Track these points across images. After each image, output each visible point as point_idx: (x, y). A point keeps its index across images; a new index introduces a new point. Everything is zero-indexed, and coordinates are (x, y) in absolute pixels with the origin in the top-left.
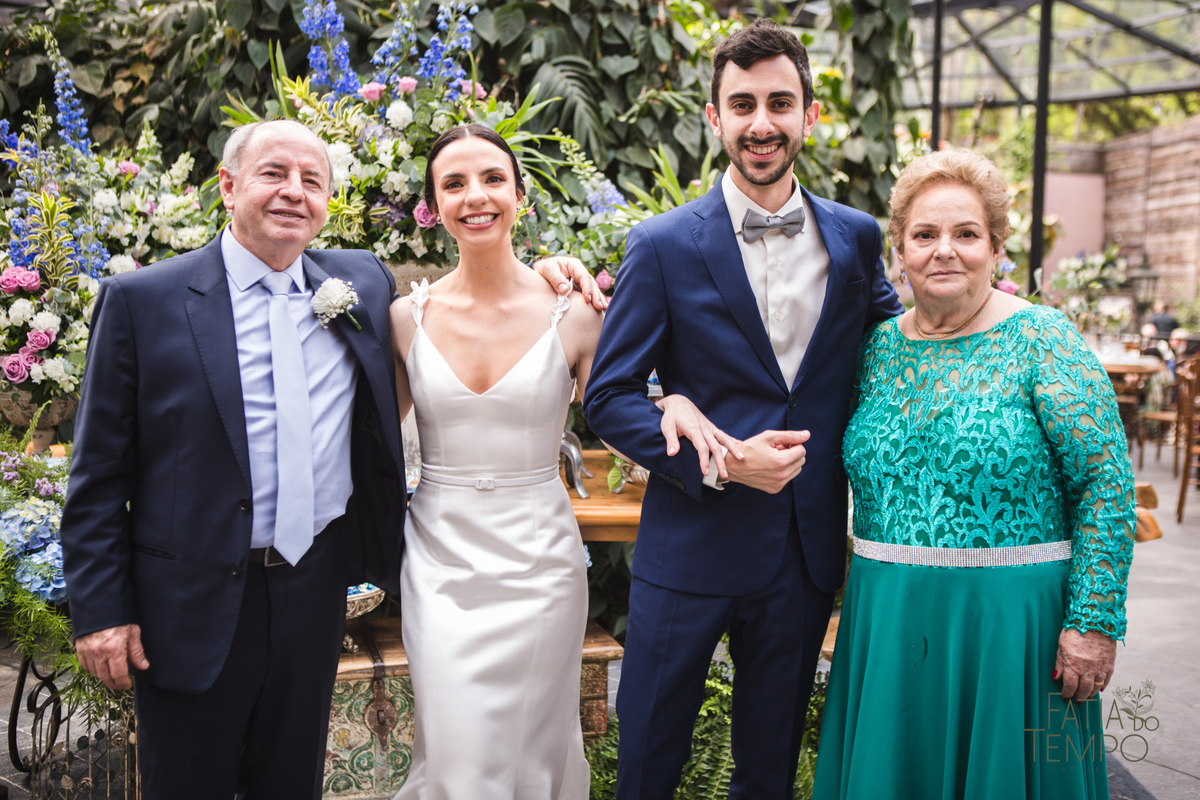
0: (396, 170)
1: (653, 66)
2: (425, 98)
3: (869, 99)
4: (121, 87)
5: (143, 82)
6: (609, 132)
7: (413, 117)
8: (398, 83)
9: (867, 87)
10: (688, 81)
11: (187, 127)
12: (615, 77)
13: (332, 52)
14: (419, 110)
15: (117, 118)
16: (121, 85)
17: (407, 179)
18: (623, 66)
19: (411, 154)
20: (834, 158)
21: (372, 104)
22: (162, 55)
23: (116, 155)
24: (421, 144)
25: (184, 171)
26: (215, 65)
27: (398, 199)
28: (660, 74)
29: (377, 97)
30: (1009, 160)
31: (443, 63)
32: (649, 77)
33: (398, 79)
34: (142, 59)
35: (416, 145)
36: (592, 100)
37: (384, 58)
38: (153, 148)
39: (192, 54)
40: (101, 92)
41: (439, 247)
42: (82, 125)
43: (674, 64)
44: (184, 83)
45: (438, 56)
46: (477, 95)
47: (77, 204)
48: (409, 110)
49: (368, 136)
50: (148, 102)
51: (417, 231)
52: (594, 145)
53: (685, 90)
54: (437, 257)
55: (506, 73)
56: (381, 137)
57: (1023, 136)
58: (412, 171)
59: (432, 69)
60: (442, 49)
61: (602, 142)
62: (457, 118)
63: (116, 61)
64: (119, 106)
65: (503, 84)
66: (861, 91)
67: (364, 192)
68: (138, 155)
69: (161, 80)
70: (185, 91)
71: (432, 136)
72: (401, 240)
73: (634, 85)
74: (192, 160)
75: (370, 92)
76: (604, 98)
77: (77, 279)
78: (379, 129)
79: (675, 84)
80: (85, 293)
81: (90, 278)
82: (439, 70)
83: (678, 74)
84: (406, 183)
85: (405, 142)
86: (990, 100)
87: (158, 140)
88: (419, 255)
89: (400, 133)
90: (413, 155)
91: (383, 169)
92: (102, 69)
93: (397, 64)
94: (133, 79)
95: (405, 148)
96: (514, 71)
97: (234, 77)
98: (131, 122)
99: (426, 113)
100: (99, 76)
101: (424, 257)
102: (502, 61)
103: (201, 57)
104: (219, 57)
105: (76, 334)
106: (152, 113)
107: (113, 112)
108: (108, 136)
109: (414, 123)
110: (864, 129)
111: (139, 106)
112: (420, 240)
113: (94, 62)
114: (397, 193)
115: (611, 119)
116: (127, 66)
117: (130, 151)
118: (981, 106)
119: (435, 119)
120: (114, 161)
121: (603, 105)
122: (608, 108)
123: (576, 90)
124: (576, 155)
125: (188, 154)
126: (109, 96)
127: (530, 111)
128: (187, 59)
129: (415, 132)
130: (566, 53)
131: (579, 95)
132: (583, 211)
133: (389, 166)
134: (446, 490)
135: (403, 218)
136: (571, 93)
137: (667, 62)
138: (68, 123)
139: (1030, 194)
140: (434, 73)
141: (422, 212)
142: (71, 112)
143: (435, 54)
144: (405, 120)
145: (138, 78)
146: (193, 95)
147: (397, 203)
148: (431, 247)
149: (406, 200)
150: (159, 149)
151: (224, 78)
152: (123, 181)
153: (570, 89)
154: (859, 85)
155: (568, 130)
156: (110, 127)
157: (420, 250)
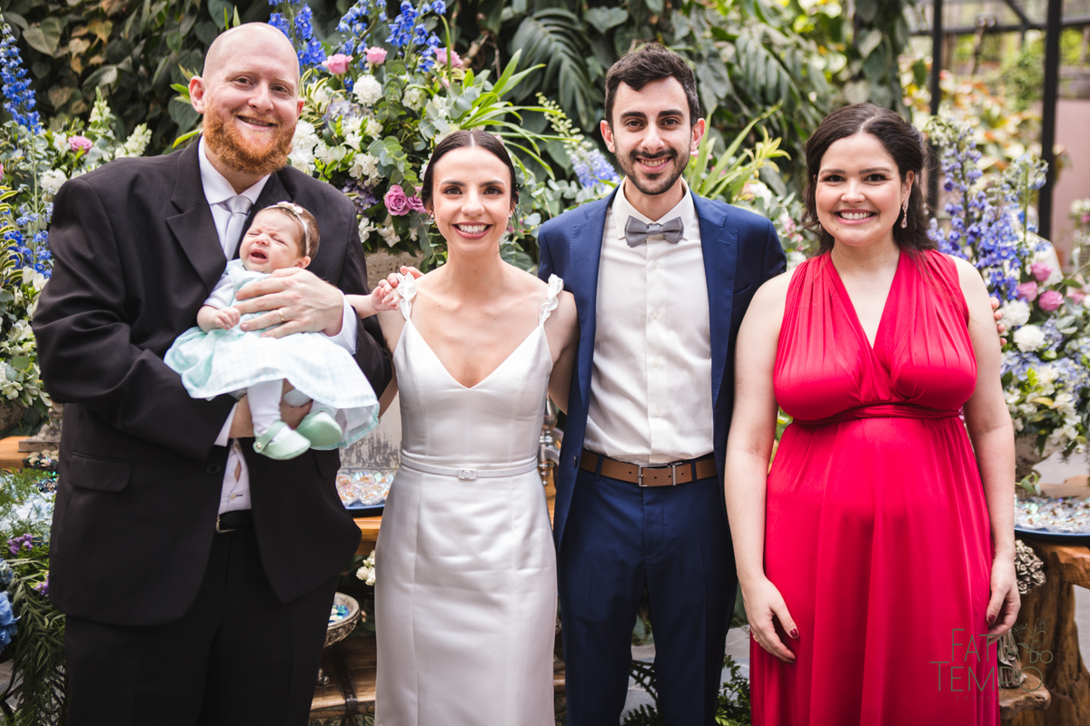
0: (364, 151)
1: (643, 17)
2: (395, 72)
3: (872, 41)
4: (78, 46)
5: (101, 41)
6: (596, 90)
7: (383, 92)
8: (366, 53)
9: (870, 27)
10: (681, 32)
11: (148, 88)
12: (603, 30)
13: (293, 19)
14: (389, 84)
15: (75, 78)
16: (78, 44)
17: (376, 162)
18: (611, 19)
19: (381, 133)
20: (835, 103)
21: (338, 77)
22: (120, 10)
23: (66, 128)
24: (391, 121)
25: (140, 144)
26: (176, 22)
27: (367, 183)
28: (651, 25)
29: (343, 70)
30: (1013, 88)
31: (415, 30)
32: (639, 29)
33: (366, 49)
34: (100, 15)
35: (385, 124)
36: (578, 57)
37: (351, 24)
38: (107, 120)
39: (151, 11)
40: (57, 51)
41: (413, 236)
42: (29, 97)
43: (666, 14)
44: (143, 42)
45: (409, 22)
46: (453, 63)
47: (20, 190)
48: (378, 85)
49: (334, 113)
50: (106, 63)
51: (388, 219)
52: (581, 106)
53: (679, 42)
54: (410, 245)
55: (485, 29)
56: (348, 115)
57: (1026, 62)
58: (382, 154)
59: (402, 37)
60: (414, 14)
61: (589, 101)
62: (431, 92)
63: (72, 17)
64: (77, 67)
65: (482, 42)
66: (863, 32)
67: (329, 177)
68: (90, 129)
69: (120, 38)
70: (144, 51)
71: (404, 113)
72: (372, 228)
73: (623, 39)
74: (149, 132)
75: (335, 64)
76: (590, 54)
77: (21, 273)
78: (345, 106)
79: (667, 37)
80: (30, 289)
81: (35, 271)
82: (411, 38)
83: (671, 25)
84: (376, 165)
85: (374, 120)
86: (992, 24)
87: (111, 112)
88: (391, 244)
89: (368, 110)
90: (384, 135)
91: (351, 151)
92: (58, 28)
93: (365, 31)
94: (91, 37)
95: (374, 127)
96: (494, 27)
97: (195, 37)
98: (88, 84)
99: (396, 88)
100: (54, 34)
101: (397, 245)
102: (481, 16)
103: (160, 14)
104: (179, 15)
105: (20, 335)
106: (110, 76)
107: (71, 73)
108: (65, 99)
109: (383, 99)
110: (866, 71)
111: (96, 67)
112: (392, 228)
113: (50, 19)
114: (366, 177)
115: (599, 76)
116: (84, 23)
117: (83, 123)
118: (981, 31)
119: (407, 94)
120: (64, 135)
121: (590, 61)
122: (595, 64)
123: (561, 46)
124: (562, 122)
125: (144, 126)
126: (66, 55)
127: (511, 80)
128: (145, 17)
129: (385, 109)
130: (550, 6)
131: (564, 52)
132: (570, 185)
133: (357, 148)
134: (429, 479)
135: (373, 204)
136: (556, 49)
137: (658, 13)
138: (14, 95)
139: (1036, 128)
140: (405, 41)
141: (393, 198)
142: (18, 83)
143: (405, 20)
144: (373, 96)
145: (96, 36)
146: (154, 54)
147: (366, 188)
148: (404, 236)
149: (376, 184)
150: (112, 121)
151: (184, 38)
152: (75, 158)
153: (554, 45)
154: (861, 25)
155: (552, 93)
156: (67, 89)
157: (393, 240)
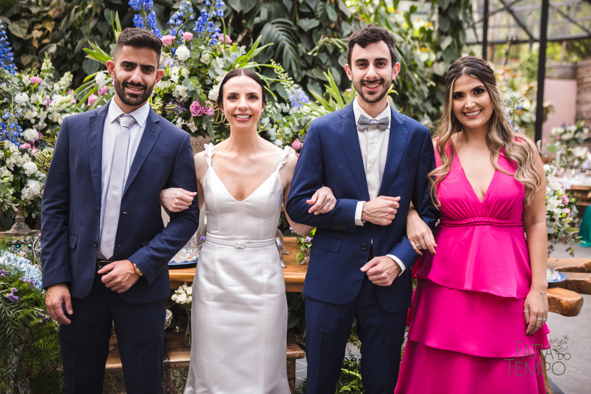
0: (180, 84)
1: (327, 24)
2: (197, 44)
3: (447, 42)
4: (36, 34)
5: (49, 31)
6: (302, 60)
7: (190, 55)
8: (182, 35)
9: (446, 34)
10: (346, 32)
11: (72, 56)
12: (306, 30)
13: (146, 17)
14: (193, 50)
15: (35, 51)
16: (36, 33)
17: (186, 89)
18: (310, 24)
19: (189, 75)
20: (428, 73)
21: (168, 47)
22: (59, 16)
23: (29, 73)
24: (194, 69)
25: (67, 81)
26: (87, 22)
27: (181, 100)
28: (331, 28)
29: (170, 43)
30: (526, 72)
31: (208, 24)
32: (325, 30)
33: (182, 33)
34: (48, 18)
35: (191, 70)
36: (293, 43)
37: (175, 21)
38: (50, 69)
39: (74, 16)
40: (26, 36)
41: (204, 127)
42: (10, 57)
43: (339, 23)
44: (70, 32)
45: (204, 20)
46: (226, 41)
47: (4, 101)
48: (188, 51)
49: (165, 64)
50: (51, 42)
51: (192, 118)
52: (294, 68)
53: (345, 37)
54: (203, 132)
55: (246, 28)
56: (172, 66)
57: (532, 59)
58: (189, 85)
59: (201, 28)
60: (207, 16)
61: (298, 66)
62: (215, 55)
63: (34, 19)
64: (36, 44)
65: (244, 34)
66: (443, 37)
67: (162, 96)
68: (41, 73)
69: (58, 30)
70: (71, 37)
71: (201, 65)
72: (183, 123)
73: (317, 35)
74: (72, 76)
75: (167, 40)
76: (300, 42)
77: (3, 143)
78: (171, 61)
79: (339, 35)
80: (8, 151)
81: (11, 142)
82: (206, 28)
83: (341, 29)
84: (186, 91)
85: (185, 68)
86: (515, 39)
87: (53, 65)
88: (193, 131)
89: (183, 63)
90: (190, 76)
91: (173, 83)
92: (27, 25)
93: (182, 25)
94: (43, 29)
95: (185, 72)
96: (250, 27)
97: (97, 30)
98: (41, 53)
99: (197, 52)
100: (24, 28)
101: (196, 132)
102: (244, 21)
103: (79, 18)
104: (89, 18)
105: (2, 174)
106: (53, 49)
107: (32, 47)
108: (29, 61)
109: (190, 58)
110: (444, 57)
111: (46, 44)
112: (193, 123)
113: (23, 20)
114: (181, 97)
115: (304, 53)
116: (40, 22)
117: (38, 70)
118: (509, 42)
119: (203, 56)
120: (28, 76)
121: (299, 45)
122: (302, 47)
123: (284, 38)
124: (283, 74)
125: (69, 72)
126: (30, 39)
127: (256, 51)
128: (72, 19)
129: (191, 63)
130: (279, 17)
131: (286, 40)
132: (286, 106)
133: (177, 82)
135: (184, 111)
136: (282, 39)
137: (335, 22)
138: (3, 55)
139: (535, 89)
140: (202, 29)
141: (194, 107)
142: (5, 49)
143: (203, 19)
144: (186, 56)
145: (46, 29)
146: (76, 39)
147: (181, 102)
148: (200, 127)
149: (186, 101)
150: (53, 69)
151: (91, 30)
152: (33, 87)
153: (281, 37)
154: (442, 33)
155: (279, 60)
156: (30, 56)
157: (194, 129)
